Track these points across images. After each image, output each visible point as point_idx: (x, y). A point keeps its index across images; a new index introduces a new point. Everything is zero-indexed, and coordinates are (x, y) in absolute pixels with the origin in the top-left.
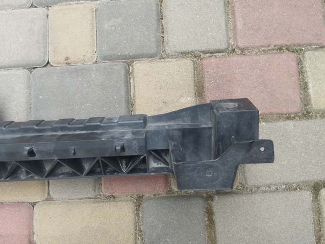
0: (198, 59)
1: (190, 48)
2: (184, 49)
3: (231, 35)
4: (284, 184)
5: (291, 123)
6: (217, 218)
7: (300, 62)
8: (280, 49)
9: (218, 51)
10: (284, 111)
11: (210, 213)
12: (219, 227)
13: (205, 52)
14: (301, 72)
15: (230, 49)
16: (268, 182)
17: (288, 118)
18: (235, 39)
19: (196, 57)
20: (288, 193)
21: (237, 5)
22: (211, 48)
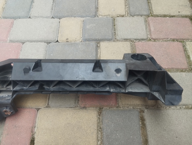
0: (133, 42)
1: (129, 38)
2: (126, 38)
3: (148, 33)
4: (184, 105)
5: (184, 74)
7: (184, 46)
8: (173, 40)
9: (143, 40)
10: (179, 67)
11: (143, 119)
12: (149, 128)
13: (136, 40)
14: (185, 50)
15: (148, 39)
17: (182, 71)
18: (151, 35)
19: (131, 41)
20: (187, 110)
21: (150, 22)
22: (139, 38)
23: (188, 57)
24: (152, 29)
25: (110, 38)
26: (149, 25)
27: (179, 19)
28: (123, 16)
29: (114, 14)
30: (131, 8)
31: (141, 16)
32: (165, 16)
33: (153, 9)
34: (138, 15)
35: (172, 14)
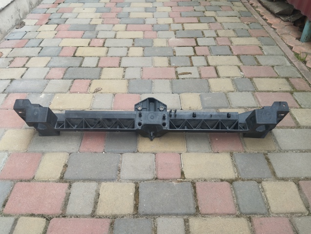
0: (246, 109)
1: (242, 106)
2: (239, 106)
4: (299, 150)
5: (293, 130)
6: (272, 161)
9: (254, 108)
10: (289, 125)
11: (267, 159)
12: (274, 164)
13: (248, 107)
14: (291, 114)
15: (258, 107)
16: (291, 149)
17: (292, 128)
18: (259, 104)
20: (302, 153)
21: (257, 95)
22: (251, 106)
23: (295, 119)
24: (260, 100)
25: (227, 106)
26: (257, 97)
27: (281, 93)
28: (233, 92)
29: (225, 91)
30: (238, 86)
31: (249, 91)
32: (268, 91)
33: (257, 86)
34: (245, 91)
35: (274, 90)
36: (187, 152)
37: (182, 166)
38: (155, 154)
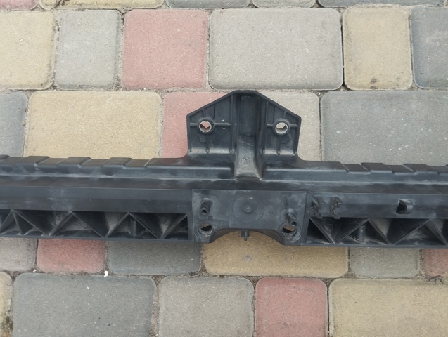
36: (350, 275)
37: (332, 328)
38: (255, 281)
